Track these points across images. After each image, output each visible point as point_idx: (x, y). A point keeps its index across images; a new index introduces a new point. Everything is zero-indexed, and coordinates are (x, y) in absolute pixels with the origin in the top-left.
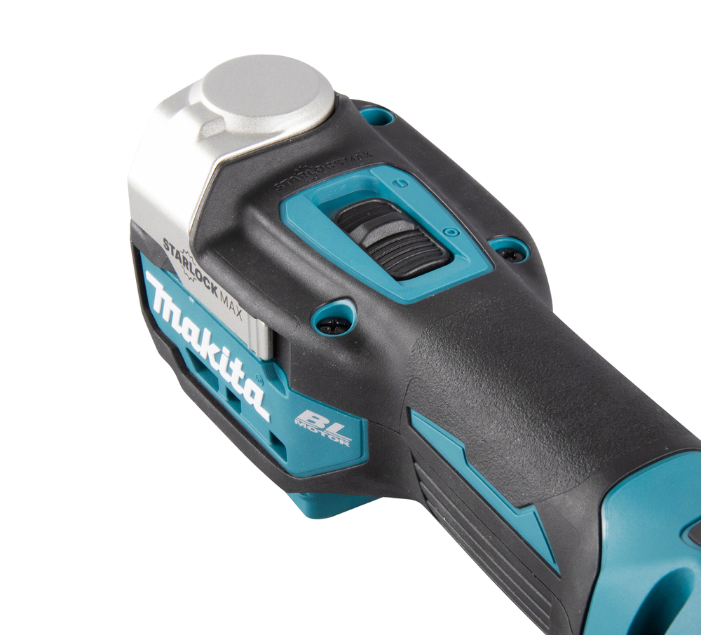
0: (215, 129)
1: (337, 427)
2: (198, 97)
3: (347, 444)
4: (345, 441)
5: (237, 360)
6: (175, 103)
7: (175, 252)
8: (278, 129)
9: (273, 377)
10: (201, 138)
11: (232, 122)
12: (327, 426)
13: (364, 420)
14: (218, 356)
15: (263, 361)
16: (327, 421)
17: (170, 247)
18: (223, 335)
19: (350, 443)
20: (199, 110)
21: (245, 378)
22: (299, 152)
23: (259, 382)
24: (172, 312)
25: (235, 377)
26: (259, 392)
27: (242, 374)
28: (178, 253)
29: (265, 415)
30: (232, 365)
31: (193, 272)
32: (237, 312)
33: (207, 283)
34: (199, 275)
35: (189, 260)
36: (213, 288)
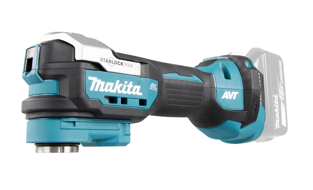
7: (105, 60)
14: (121, 88)
17: (103, 60)
23: (138, 84)
24: (100, 85)
25: (129, 89)
26: (138, 87)
27: (132, 86)
28: (107, 60)
29: (141, 94)
30: (128, 86)
31: (113, 62)
32: (130, 66)
33: (119, 63)
34: (116, 63)
35: (111, 59)
36: (122, 64)
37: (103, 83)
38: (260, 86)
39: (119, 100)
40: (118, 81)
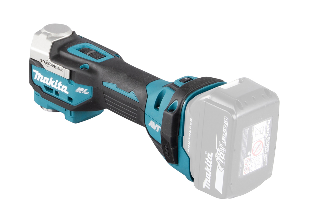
0: (50, 36)
1: (86, 90)
2: (44, 31)
3: (88, 94)
4: (87, 93)
5: (60, 82)
6: (39, 33)
7: (44, 61)
8: (63, 36)
9: (70, 83)
10: (47, 38)
11: (53, 35)
12: (83, 90)
13: (92, 87)
14: (54, 84)
15: (68, 80)
16: (83, 89)
17: (42, 61)
18: (56, 77)
19: (89, 93)
20: (45, 33)
21: (62, 86)
22: (68, 40)
23: (66, 85)
24: (40, 77)
25: (59, 86)
26: (66, 88)
27: (61, 85)
28: (45, 61)
29: (67, 93)
30: (58, 84)
31: (49, 64)
32: (61, 70)
33: (53, 66)
34: (51, 65)
35: (48, 62)
36: (55, 67)
37: (42, 77)
38: (190, 130)
39: (54, 92)
40: (51, 79)
